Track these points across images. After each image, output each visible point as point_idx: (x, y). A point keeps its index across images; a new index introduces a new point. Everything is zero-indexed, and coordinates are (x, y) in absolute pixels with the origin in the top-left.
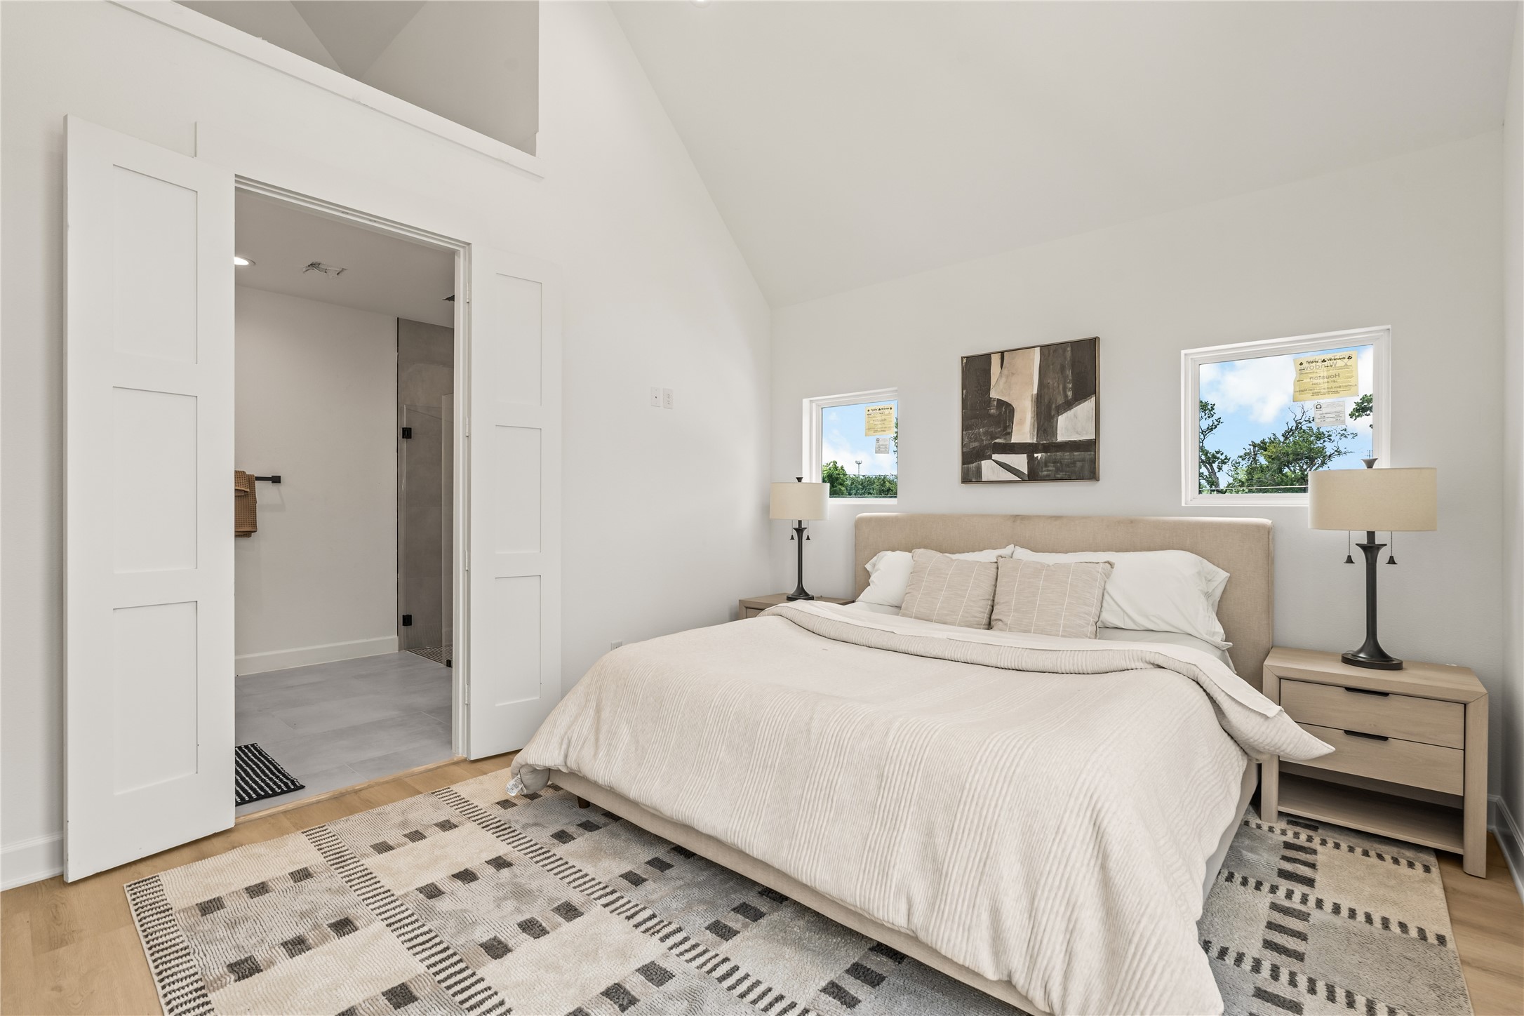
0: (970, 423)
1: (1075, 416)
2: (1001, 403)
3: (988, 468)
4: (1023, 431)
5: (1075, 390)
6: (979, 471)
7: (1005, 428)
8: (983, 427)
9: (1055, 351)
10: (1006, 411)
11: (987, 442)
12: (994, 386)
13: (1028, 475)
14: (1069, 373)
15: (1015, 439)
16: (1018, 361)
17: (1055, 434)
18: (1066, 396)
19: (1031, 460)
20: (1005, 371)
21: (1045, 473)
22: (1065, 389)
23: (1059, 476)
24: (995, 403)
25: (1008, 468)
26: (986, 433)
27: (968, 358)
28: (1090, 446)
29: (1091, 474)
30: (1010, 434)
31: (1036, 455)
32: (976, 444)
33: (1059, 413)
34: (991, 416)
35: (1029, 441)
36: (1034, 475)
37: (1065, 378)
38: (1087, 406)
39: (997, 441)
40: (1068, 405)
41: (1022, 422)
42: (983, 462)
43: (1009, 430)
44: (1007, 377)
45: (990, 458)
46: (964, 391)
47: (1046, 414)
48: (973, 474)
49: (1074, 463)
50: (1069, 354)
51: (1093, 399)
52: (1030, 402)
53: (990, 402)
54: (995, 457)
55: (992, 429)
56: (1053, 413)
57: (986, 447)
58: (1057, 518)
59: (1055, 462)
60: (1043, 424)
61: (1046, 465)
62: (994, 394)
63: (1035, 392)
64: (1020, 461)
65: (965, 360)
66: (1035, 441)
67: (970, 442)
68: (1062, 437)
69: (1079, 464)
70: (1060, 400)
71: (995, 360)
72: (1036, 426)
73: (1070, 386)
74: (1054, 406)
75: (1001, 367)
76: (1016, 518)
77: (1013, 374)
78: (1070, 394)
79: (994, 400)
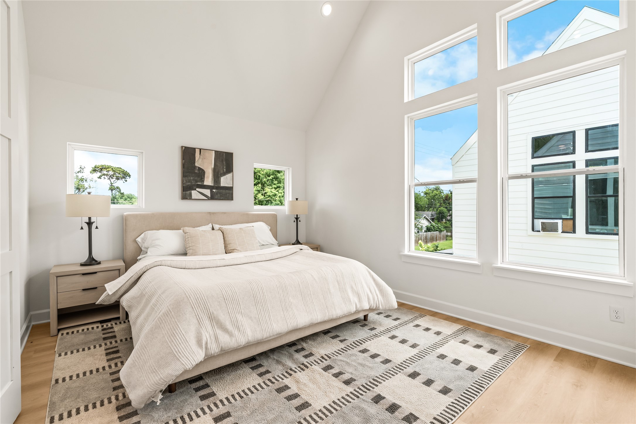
0: (186, 175)
1: (227, 178)
2: (200, 169)
3: (195, 194)
4: (209, 181)
5: (226, 169)
6: (190, 195)
7: (202, 179)
8: (192, 177)
9: (220, 154)
10: (201, 173)
11: (194, 183)
12: (197, 162)
13: (211, 197)
14: (225, 163)
15: (205, 183)
16: (207, 153)
17: (220, 183)
18: (224, 171)
19: (211, 192)
20: (201, 157)
21: (217, 197)
22: (223, 168)
23: (221, 198)
24: (198, 168)
25: (203, 194)
26: (193, 180)
27: (185, 147)
28: (231, 189)
29: (231, 198)
30: (203, 181)
31: (213, 190)
32: (189, 184)
33: (221, 176)
34: (195, 173)
35: (211, 185)
36: (213, 198)
37: (223, 164)
38: (229, 176)
39: (198, 183)
40: (224, 174)
41: (208, 177)
42: (192, 191)
43: (203, 180)
44: (202, 159)
45: (196, 190)
46: (184, 161)
47: (217, 176)
48: (188, 195)
49: (226, 194)
50: (224, 156)
51: (232, 173)
52: (211, 171)
53: (195, 167)
54: (197, 189)
55: (196, 178)
56: (219, 176)
57: (194, 185)
58: (225, 213)
59: (220, 193)
60: (216, 179)
61: (217, 194)
62: (196, 164)
63: (213, 167)
64: (207, 192)
65: (184, 148)
66: (213, 185)
67: (186, 182)
68: (222, 184)
69: (228, 195)
70: (222, 172)
71: (197, 151)
72: (213, 180)
73: (225, 167)
74: (219, 173)
75: (200, 155)
76: (210, 213)
77: (205, 158)
78: (225, 170)
79: (197, 167)
